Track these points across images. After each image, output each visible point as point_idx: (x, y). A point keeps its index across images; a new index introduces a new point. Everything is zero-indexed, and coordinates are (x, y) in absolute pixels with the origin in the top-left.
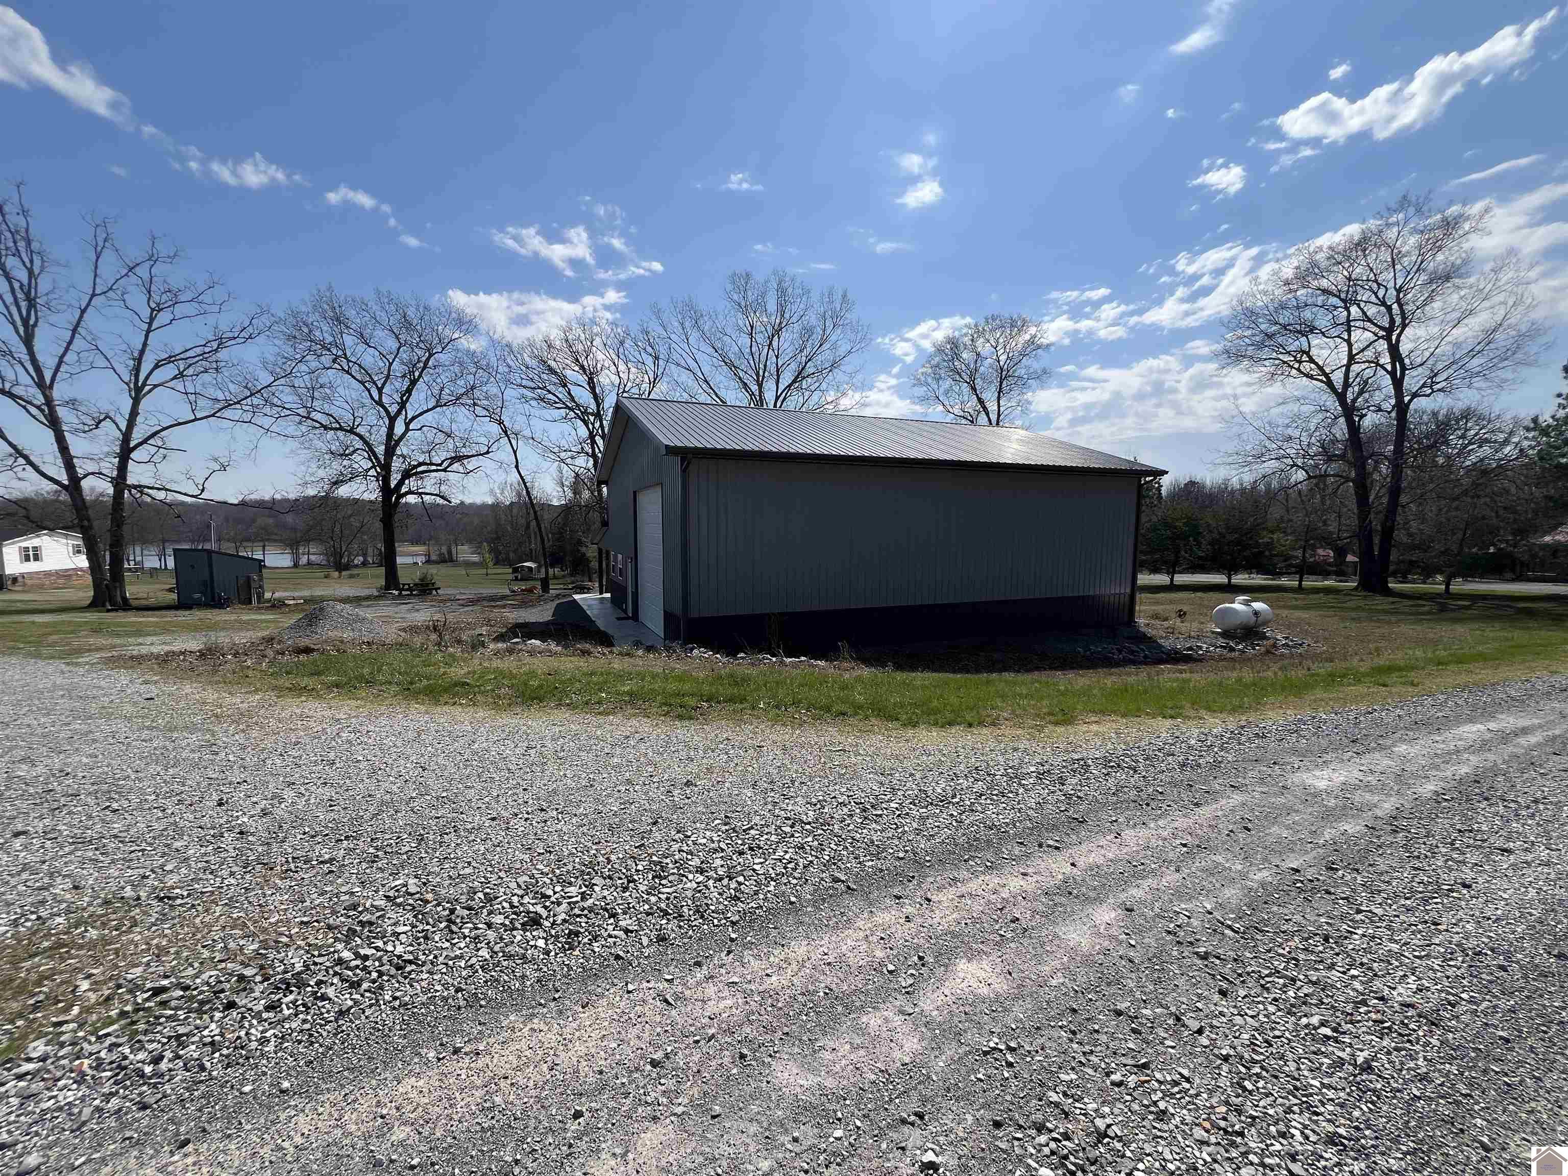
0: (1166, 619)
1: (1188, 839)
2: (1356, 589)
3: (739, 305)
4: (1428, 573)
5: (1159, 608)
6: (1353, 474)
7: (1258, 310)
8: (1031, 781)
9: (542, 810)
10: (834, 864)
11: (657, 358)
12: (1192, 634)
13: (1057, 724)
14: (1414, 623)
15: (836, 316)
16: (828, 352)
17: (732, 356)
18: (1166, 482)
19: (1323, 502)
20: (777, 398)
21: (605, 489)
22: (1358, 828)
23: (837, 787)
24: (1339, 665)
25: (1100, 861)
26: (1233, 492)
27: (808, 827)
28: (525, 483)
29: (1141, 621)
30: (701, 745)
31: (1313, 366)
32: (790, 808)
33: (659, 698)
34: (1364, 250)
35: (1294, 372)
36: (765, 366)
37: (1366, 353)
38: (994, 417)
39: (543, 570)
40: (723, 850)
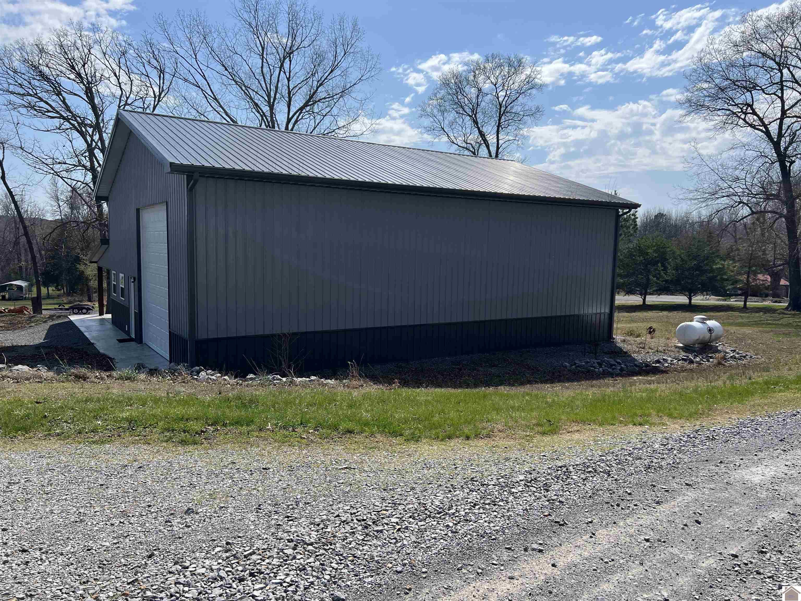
0: (638, 336)
1: (651, 535)
2: (787, 308)
3: (250, 24)
5: (633, 326)
6: (785, 211)
7: (713, 67)
8: (520, 489)
9: (24, 551)
10: (335, 583)
11: (162, 72)
12: (660, 348)
13: (544, 433)
15: (347, 45)
16: (338, 78)
17: (243, 76)
18: (640, 213)
19: (763, 235)
20: (289, 120)
21: (105, 205)
22: (782, 515)
23: (341, 505)
24: (774, 374)
25: (577, 560)
26: (692, 224)
27: (310, 548)
28: (12, 196)
29: (618, 337)
30: (204, 470)
31: (755, 117)
32: (293, 529)
33: (161, 424)
34: (792, 23)
35: (741, 122)
36: (277, 88)
37: (794, 109)
38: (493, 150)
39: (35, 289)
40: (222, 578)
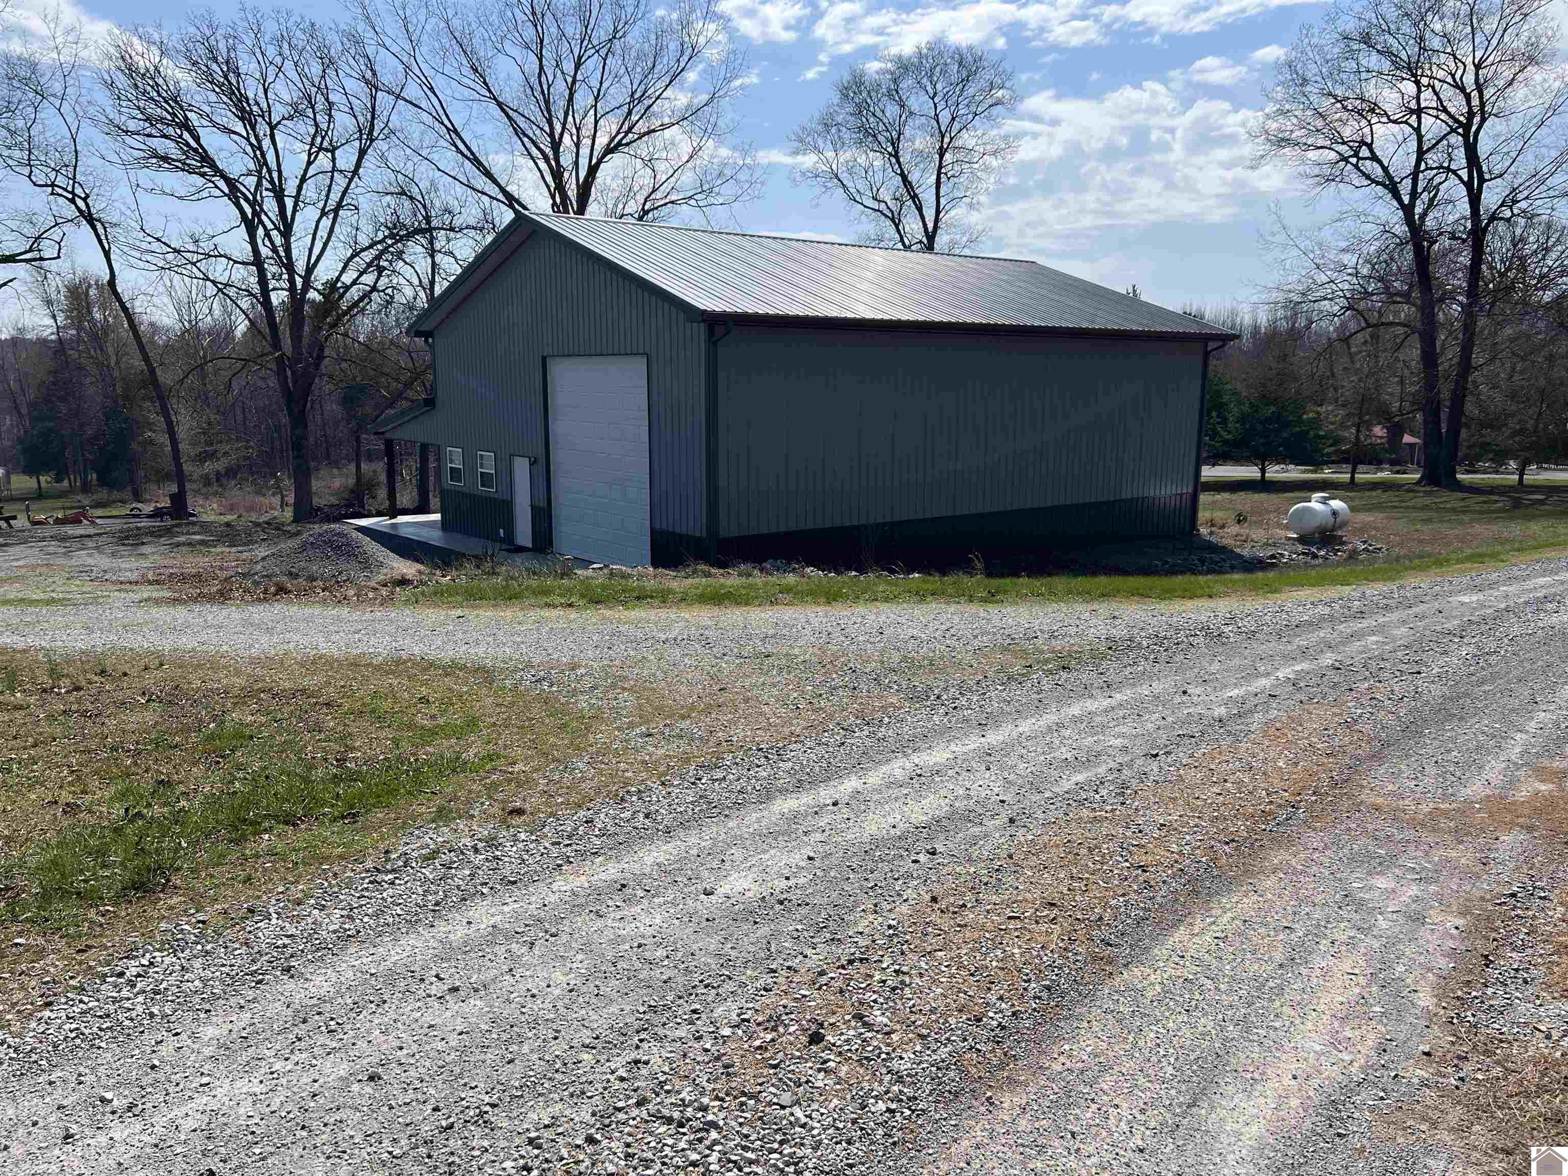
0: (1223, 526)
2: (1419, 482)
4: (1500, 459)
12: (1268, 540)
14: (1490, 523)
29: (1206, 530)
